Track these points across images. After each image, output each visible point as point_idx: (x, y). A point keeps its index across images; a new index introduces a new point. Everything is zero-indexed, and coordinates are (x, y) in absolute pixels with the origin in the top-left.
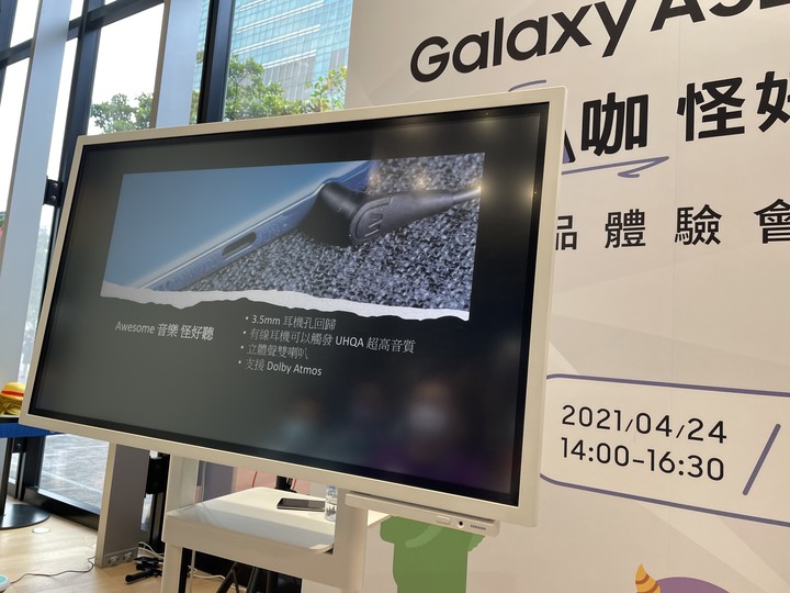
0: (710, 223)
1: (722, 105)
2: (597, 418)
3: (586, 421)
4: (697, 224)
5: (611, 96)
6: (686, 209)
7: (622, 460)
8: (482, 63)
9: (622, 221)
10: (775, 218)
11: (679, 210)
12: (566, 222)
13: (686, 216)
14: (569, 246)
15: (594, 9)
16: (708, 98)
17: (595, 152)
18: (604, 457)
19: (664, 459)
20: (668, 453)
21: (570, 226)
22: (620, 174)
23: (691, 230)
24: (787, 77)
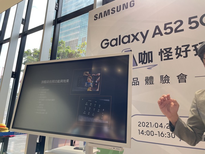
0: (167, 79)
1: (168, 53)
2: (146, 124)
3: (144, 125)
4: (165, 79)
5: (145, 52)
6: (162, 76)
7: (152, 134)
8: (116, 44)
9: (149, 79)
10: (181, 77)
11: (161, 76)
12: (136, 79)
13: (162, 77)
14: (137, 84)
15: (140, 33)
16: (165, 52)
17: (142, 64)
18: (148, 134)
19: (162, 134)
20: (162, 132)
21: (137, 80)
22: (147, 68)
23: (163, 80)
24: (181, 47)
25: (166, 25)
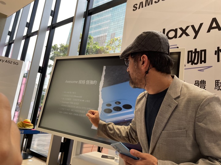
5: (196, 49)
6: (218, 81)
9: (199, 83)
11: (216, 81)
17: (191, 64)
22: (198, 70)
23: (219, 86)
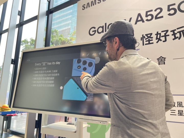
1: (149, 38)
8: (103, 32)
16: (146, 37)
24: (161, 32)
25: (147, 12)
